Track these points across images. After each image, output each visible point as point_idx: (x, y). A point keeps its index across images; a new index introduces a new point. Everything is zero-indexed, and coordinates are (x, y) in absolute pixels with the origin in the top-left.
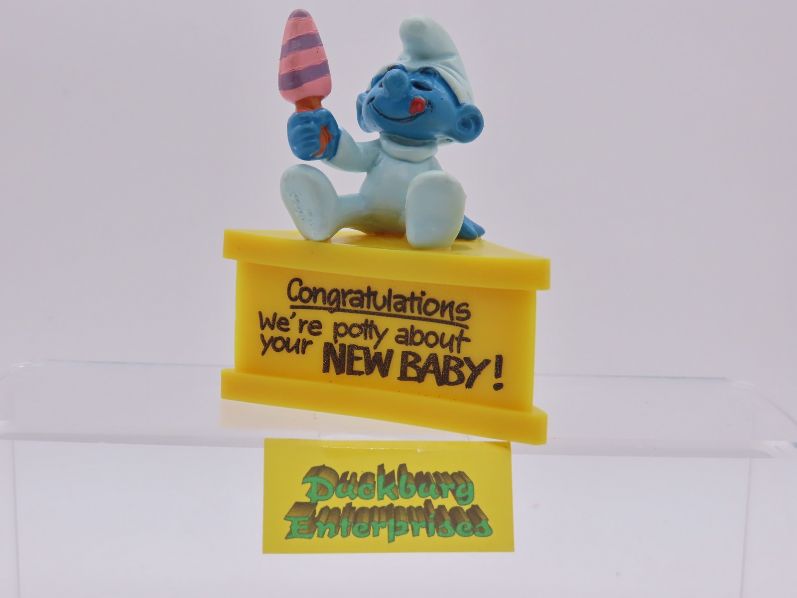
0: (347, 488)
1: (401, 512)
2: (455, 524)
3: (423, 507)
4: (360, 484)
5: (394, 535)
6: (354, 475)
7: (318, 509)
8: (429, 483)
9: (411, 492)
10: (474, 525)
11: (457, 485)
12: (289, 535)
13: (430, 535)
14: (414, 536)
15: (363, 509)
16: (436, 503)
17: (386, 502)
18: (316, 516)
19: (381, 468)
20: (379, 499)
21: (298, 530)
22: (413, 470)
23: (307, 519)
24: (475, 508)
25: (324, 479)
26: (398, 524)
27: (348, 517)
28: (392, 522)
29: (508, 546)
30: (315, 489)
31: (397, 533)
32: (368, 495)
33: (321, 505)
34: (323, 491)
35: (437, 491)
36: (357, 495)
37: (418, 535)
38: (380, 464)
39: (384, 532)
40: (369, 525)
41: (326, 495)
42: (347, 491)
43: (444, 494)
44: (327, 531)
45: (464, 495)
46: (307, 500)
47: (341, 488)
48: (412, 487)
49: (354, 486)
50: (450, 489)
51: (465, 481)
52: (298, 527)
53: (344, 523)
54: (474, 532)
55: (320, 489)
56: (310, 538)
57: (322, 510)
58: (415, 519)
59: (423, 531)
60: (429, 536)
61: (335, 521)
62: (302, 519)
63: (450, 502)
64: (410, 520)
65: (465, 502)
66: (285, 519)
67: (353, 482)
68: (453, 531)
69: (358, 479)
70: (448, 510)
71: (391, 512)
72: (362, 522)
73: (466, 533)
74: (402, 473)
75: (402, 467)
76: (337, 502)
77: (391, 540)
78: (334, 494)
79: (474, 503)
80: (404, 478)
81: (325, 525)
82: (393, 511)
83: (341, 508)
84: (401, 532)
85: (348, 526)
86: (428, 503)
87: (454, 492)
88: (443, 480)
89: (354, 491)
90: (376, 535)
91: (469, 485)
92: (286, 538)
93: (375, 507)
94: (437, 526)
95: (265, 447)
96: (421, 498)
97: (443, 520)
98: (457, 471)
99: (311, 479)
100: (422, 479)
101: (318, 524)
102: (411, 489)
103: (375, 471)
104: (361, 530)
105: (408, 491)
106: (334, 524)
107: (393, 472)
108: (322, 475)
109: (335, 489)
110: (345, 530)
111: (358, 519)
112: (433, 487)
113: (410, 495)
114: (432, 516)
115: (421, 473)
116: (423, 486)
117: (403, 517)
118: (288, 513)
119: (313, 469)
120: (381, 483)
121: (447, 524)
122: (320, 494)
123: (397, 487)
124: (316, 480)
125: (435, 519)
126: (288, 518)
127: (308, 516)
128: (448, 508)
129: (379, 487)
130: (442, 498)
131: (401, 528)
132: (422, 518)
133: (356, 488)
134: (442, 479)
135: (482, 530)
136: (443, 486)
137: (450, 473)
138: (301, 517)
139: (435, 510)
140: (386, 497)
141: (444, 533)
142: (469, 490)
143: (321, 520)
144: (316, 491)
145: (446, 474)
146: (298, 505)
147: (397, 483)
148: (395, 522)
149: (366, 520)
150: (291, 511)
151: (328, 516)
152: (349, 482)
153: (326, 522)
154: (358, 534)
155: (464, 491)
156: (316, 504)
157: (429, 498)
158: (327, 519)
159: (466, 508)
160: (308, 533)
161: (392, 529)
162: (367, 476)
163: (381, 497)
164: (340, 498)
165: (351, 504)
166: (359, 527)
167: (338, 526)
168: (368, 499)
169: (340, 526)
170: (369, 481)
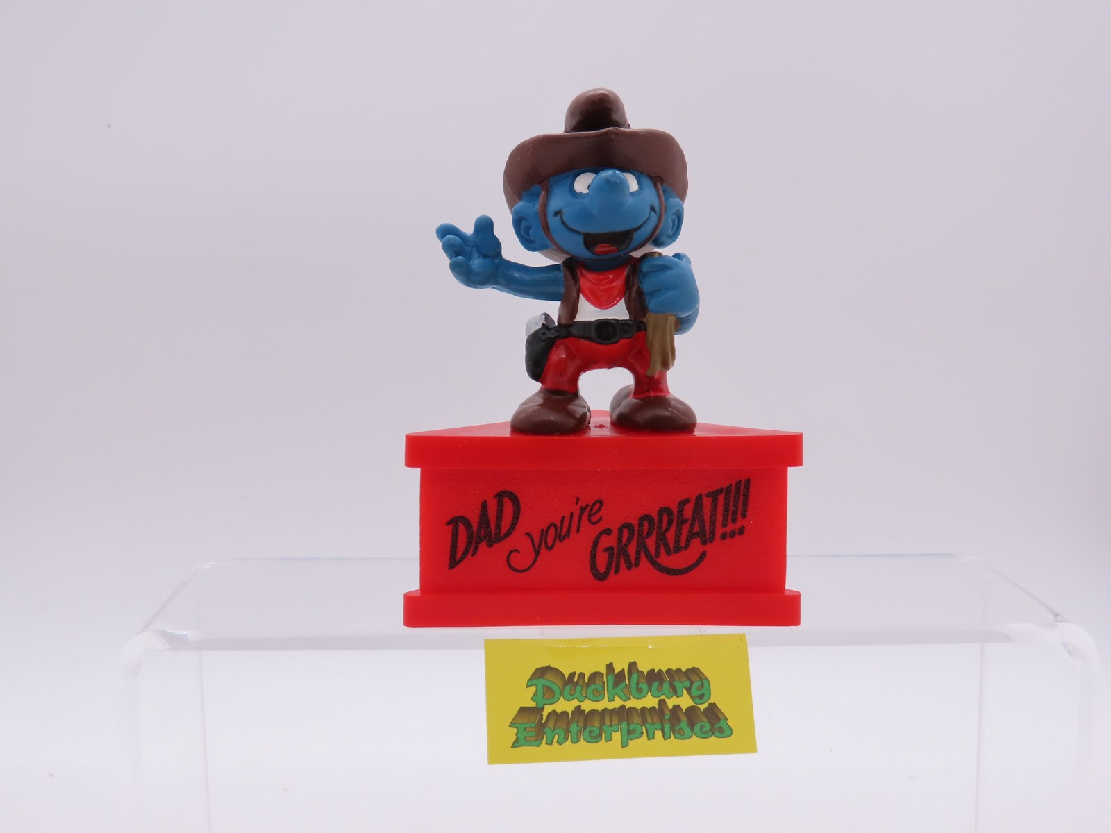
0: (575, 690)
1: (634, 713)
2: (692, 725)
3: (657, 707)
4: (588, 685)
5: (628, 739)
6: (582, 675)
7: (545, 714)
8: (662, 681)
9: (643, 691)
10: (712, 725)
11: (692, 683)
12: (516, 744)
13: (666, 737)
14: (649, 739)
15: (593, 712)
16: (671, 703)
17: (617, 703)
18: (543, 721)
19: (610, 667)
20: (610, 701)
21: (525, 737)
22: (644, 667)
23: (533, 725)
24: (713, 707)
25: (549, 680)
26: (632, 727)
27: (578, 721)
28: (624, 725)
29: (750, 747)
30: (540, 693)
31: (631, 736)
32: (598, 696)
33: (548, 709)
34: (549, 694)
35: (671, 690)
36: (586, 697)
37: (654, 738)
38: (608, 662)
39: (617, 736)
40: (601, 729)
41: (553, 698)
42: (575, 693)
43: (679, 692)
44: (556, 737)
45: (699, 693)
46: (533, 704)
47: (568, 690)
48: (644, 686)
49: (582, 688)
50: (684, 687)
51: (700, 678)
52: (525, 734)
53: (574, 728)
54: (713, 734)
55: (546, 692)
56: (538, 746)
57: (550, 715)
58: (649, 720)
59: (658, 734)
60: (665, 739)
61: (564, 727)
62: (529, 725)
63: (685, 702)
64: (644, 722)
65: (701, 701)
66: (510, 726)
67: (581, 683)
68: (691, 733)
69: (586, 680)
70: (684, 710)
71: (623, 714)
72: (593, 726)
73: (705, 735)
74: (633, 672)
75: (633, 665)
76: (564, 705)
77: (625, 745)
78: (562, 697)
79: (711, 701)
80: (635, 677)
81: (553, 731)
82: (625, 714)
83: (570, 712)
84: (635, 736)
85: (578, 731)
86: (662, 703)
87: (689, 690)
88: (677, 678)
89: (583, 693)
90: (608, 740)
91: (705, 681)
92: (512, 747)
93: (606, 709)
94: (673, 728)
95: (485, 648)
96: (654, 698)
97: (679, 721)
98: (691, 668)
99: (535, 681)
100: (654, 677)
101: (547, 730)
102: (643, 688)
103: (604, 671)
104: (592, 735)
105: (640, 691)
106: (563, 730)
107: (623, 670)
108: (548, 676)
109: (562, 692)
110: (575, 736)
111: (588, 723)
112: (666, 685)
113: (641, 696)
114: (667, 717)
115: (653, 670)
116: (655, 685)
117: (636, 719)
118: (513, 719)
119: (538, 670)
120: (611, 684)
121: (684, 725)
122: (546, 697)
123: (629, 687)
124: (541, 682)
125: (670, 721)
126: (514, 725)
127: (535, 722)
128: (684, 708)
129: (609, 688)
130: (677, 697)
131: (634, 731)
132: (656, 720)
133: (584, 689)
134: (675, 676)
135: (721, 730)
136: (677, 684)
137: (684, 670)
138: (527, 723)
139: (670, 710)
140: (616, 698)
141: (680, 734)
142: (705, 687)
143: (548, 725)
144: (542, 694)
145: (679, 670)
146: (523, 710)
147: (627, 683)
148: (628, 725)
149: (597, 724)
150: (516, 717)
151: (556, 721)
152: (577, 683)
153: (554, 727)
154: (589, 739)
155: (698, 689)
156: (543, 708)
157: (663, 697)
158: (555, 725)
159: (703, 707)
160: (535, 741)
161: (625, 732)
162: (595, 676)
163: (611, 698)
164: (569, 701)
165: (580, 706)
166: (590, 732)
167: (567, 732)
168: (598, 701)
169: (570, 732)
170: (598, 681)
